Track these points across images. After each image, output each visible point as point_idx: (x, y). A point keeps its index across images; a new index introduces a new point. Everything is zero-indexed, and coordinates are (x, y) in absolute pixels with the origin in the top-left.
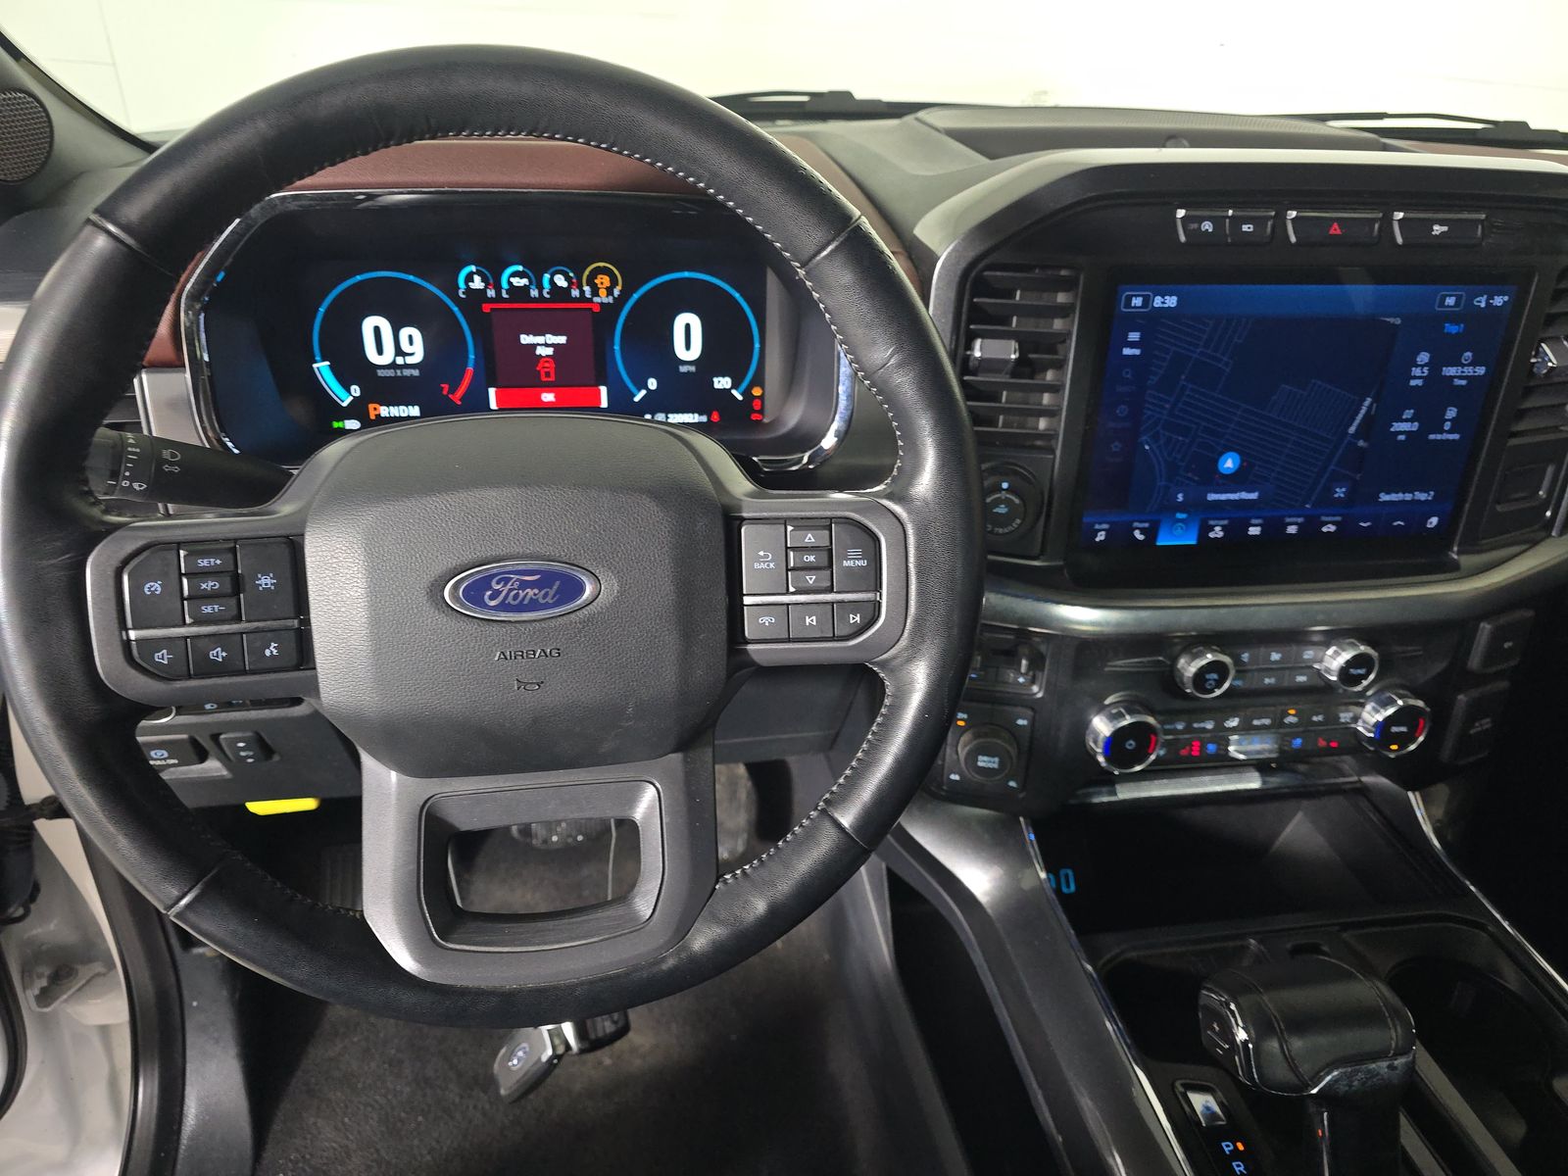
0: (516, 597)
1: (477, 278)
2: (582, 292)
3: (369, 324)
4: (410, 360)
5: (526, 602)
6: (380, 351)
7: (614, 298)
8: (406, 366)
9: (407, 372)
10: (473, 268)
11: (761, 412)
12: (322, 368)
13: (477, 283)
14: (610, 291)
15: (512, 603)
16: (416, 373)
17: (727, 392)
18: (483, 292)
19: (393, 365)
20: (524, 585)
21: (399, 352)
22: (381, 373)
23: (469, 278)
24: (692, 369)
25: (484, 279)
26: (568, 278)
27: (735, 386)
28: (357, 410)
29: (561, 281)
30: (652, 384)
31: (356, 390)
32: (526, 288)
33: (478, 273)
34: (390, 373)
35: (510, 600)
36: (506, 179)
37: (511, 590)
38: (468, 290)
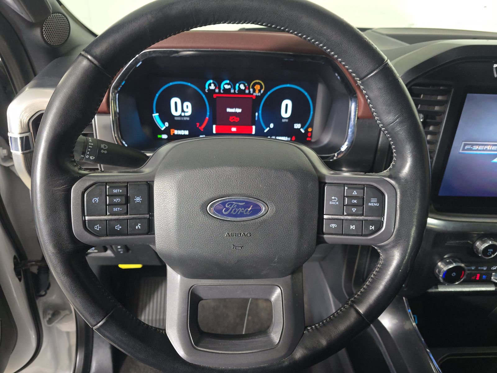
0: (235, 211)
1: (212, 85)
2: (250, 91)
3: (174, 100)
4: (187, 114)
5: (239, 213)
6: (176, 110)
7: (261, 94)
8: (185, 116)
9: (185, 119)
10: (211, 81)
11: (311, 137)
12: (156, 115)
13: (212, 87)
14: (260, 91)
15: (233, 213)
16: (188, 119)
17: (299, 130)
18: (214, 90)
19: (180, 116)
20: (238, 206)
21: (183, 111)
22: (176, 118)
23: (210, 85)
24: (287, 120)
25: (215, 85)
26: (245, 86)
27: (302, 127)
28: (167, 131)
29: (242, 87)
30: (272, 126)
31: (167, 124)
32: (229, 89)
33: (213, 83)
34: (179, 119)
35: (232, 212)
36: (232, 46)
37: (233, 209)
38: (209, 89)
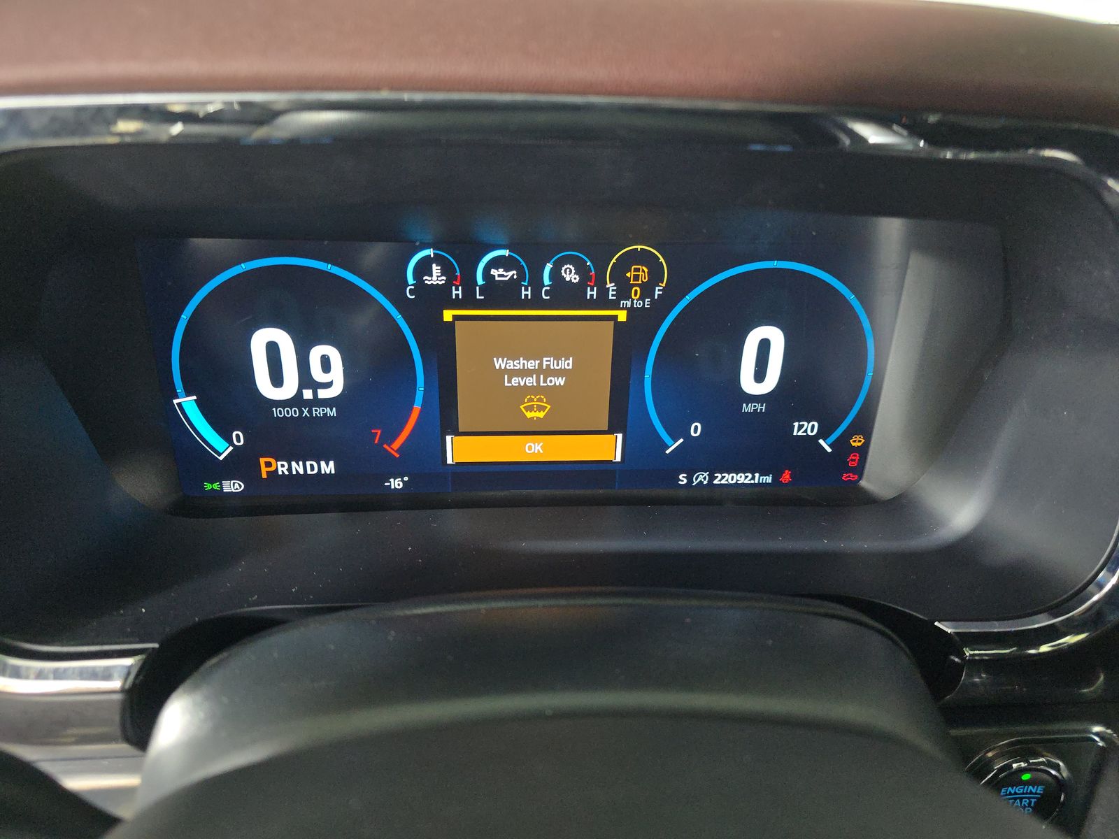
1: (436, 269)
2: (603, 292)
3: (260, 339)
4: (323, 394)
6: (277, 379)
7: (653, 302)
8: (317, 402)
9: (318, 412)
10: (430, 252)
11: (860, 470)
12: (188, 404)
13: (436, 277)
14: (647, 290)
16: (332, 412)
17: (811, 441)
18: (446, 288)
19: (297, 401)
21: (306, 379)
22: (276, 412)
23: (423, 268)
24: (761, 407)
25: (447, 270)
26: (581, 269)
27: (823, 433)
28: (240, 464)
29: (570, 275)
30: (696, 429)
31: (239, 438)
32: (514, 285)
33: (438, 259)
34: (293, 412)
38: (420, 285)
